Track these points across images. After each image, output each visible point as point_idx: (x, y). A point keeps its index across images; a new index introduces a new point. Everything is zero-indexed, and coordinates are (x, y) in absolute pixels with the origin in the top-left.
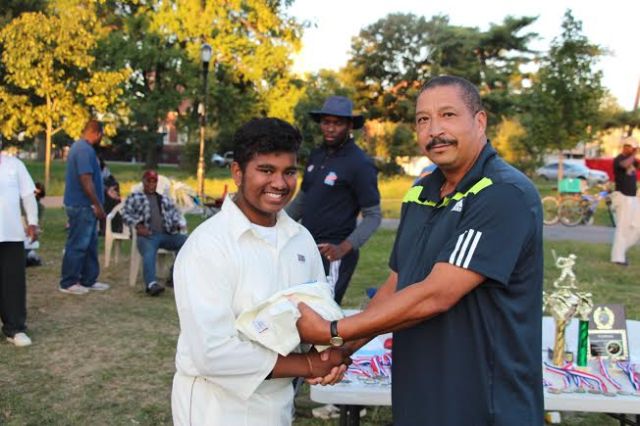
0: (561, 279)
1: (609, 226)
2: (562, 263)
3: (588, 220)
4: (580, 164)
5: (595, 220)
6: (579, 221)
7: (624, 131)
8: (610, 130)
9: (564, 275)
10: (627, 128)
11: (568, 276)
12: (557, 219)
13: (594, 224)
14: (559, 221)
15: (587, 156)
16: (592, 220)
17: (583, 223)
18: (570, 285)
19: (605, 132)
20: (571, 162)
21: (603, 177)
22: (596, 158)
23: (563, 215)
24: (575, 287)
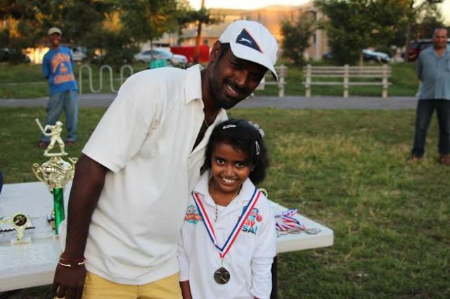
0: (50, 147)
2: (49, 131)
4: (167, 51)
7: (196, 25)
8: (186, 24)
9: (53, 143)
10: (198, 22)
11: (57, 143)
15: (172, 45)
18: (60, 152)
19: (182, 26)
20: (160, 49)
21: (184, 60)
22: (178, 46)
24: (66, 154)
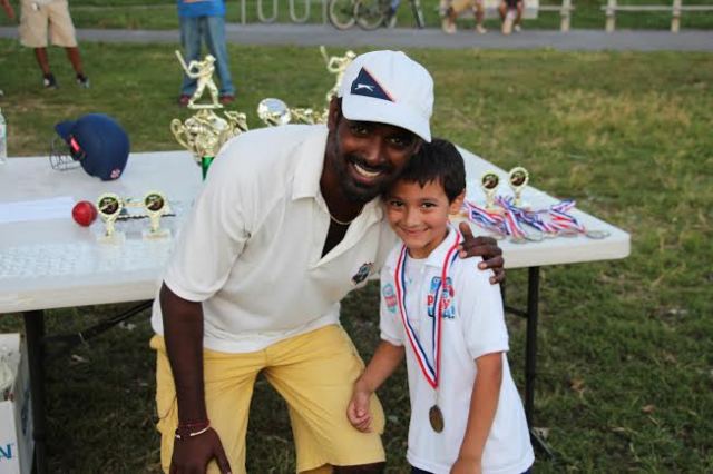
1: (414, 27)
3: (389, 19)
5: (399, 20)
6: (379, 22)
12: (353, 21)
13: (396, 26)
14: (356, 23)
16: (394, 21)
17: (384, 25)
23: (359, 15)
